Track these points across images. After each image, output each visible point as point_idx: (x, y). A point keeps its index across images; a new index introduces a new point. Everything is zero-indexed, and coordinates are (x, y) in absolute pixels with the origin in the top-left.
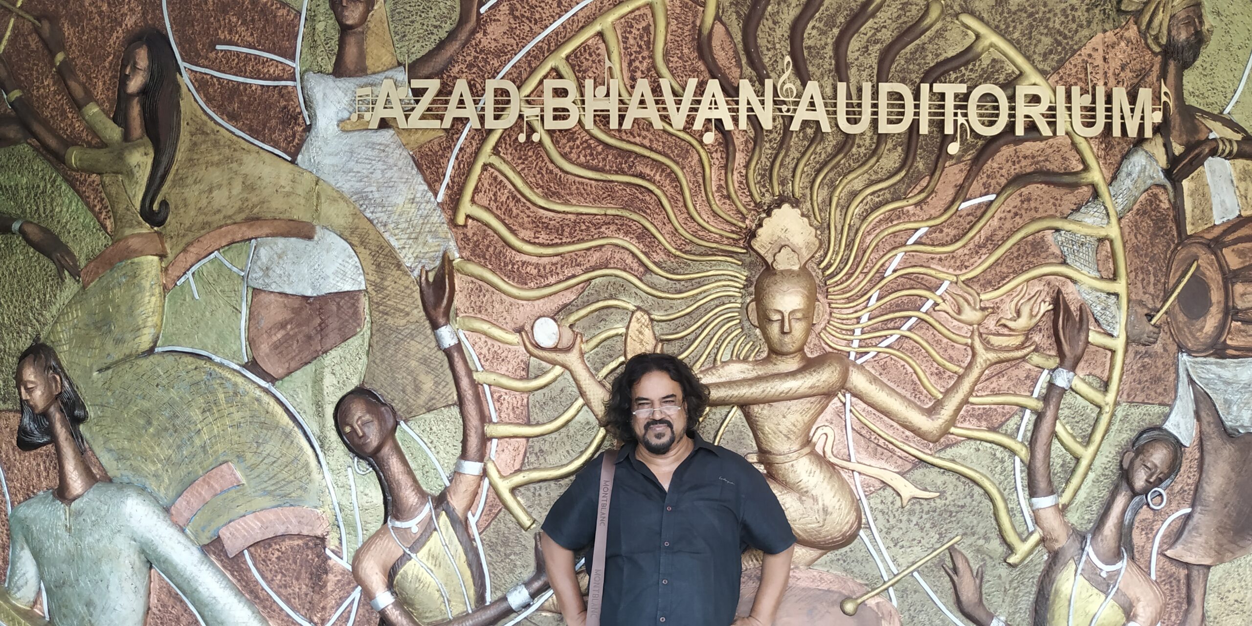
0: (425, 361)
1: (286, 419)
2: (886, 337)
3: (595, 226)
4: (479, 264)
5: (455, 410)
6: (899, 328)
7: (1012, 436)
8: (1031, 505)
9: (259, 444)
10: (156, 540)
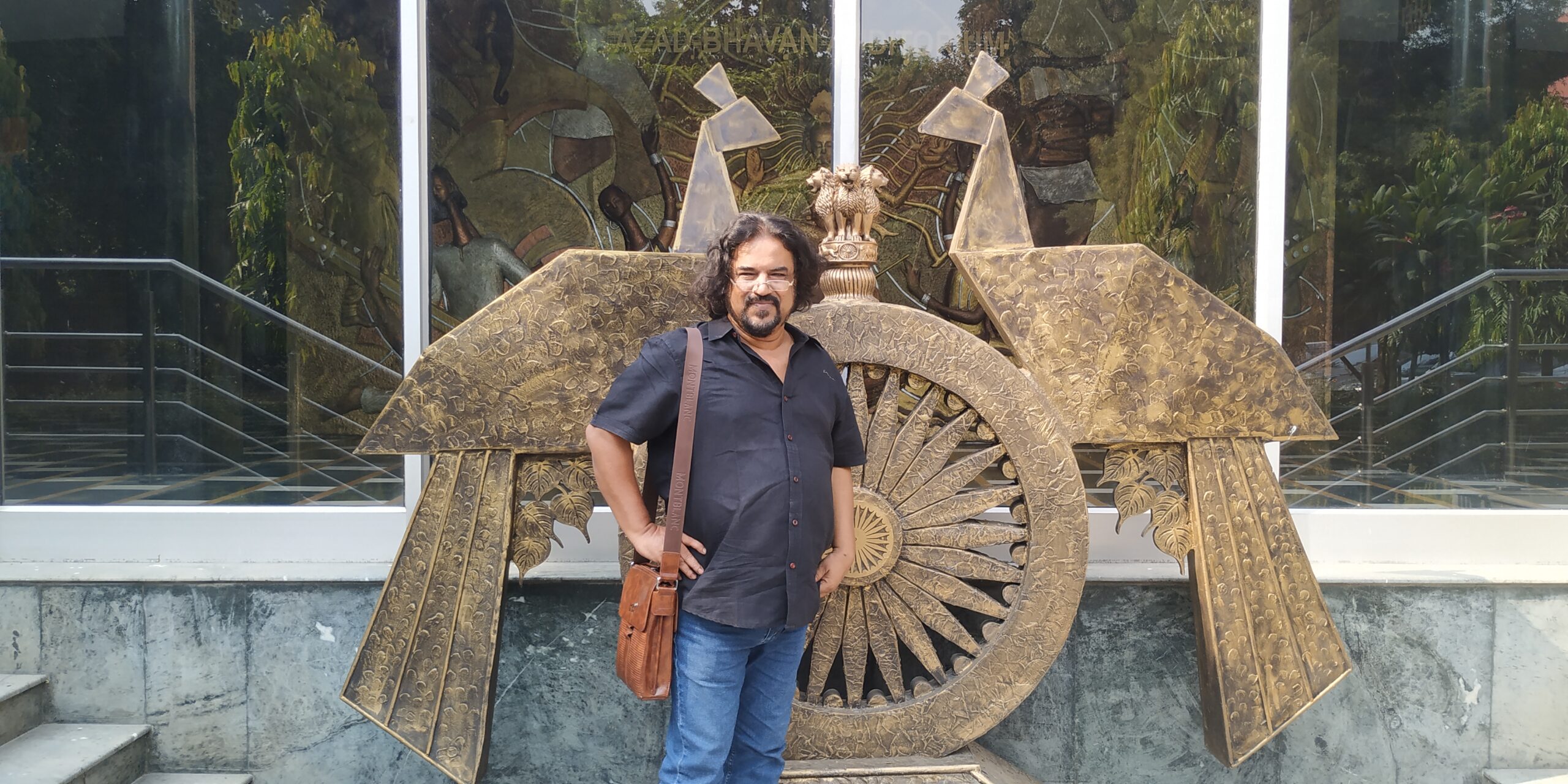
0: (645, 171)
1: (574, 202)
2: (874, 157)
4: (671, 122)
5: (661, 196)
7: (935, 206)
8: (943, 239)
9: (561, 215)
10: (510, 264)
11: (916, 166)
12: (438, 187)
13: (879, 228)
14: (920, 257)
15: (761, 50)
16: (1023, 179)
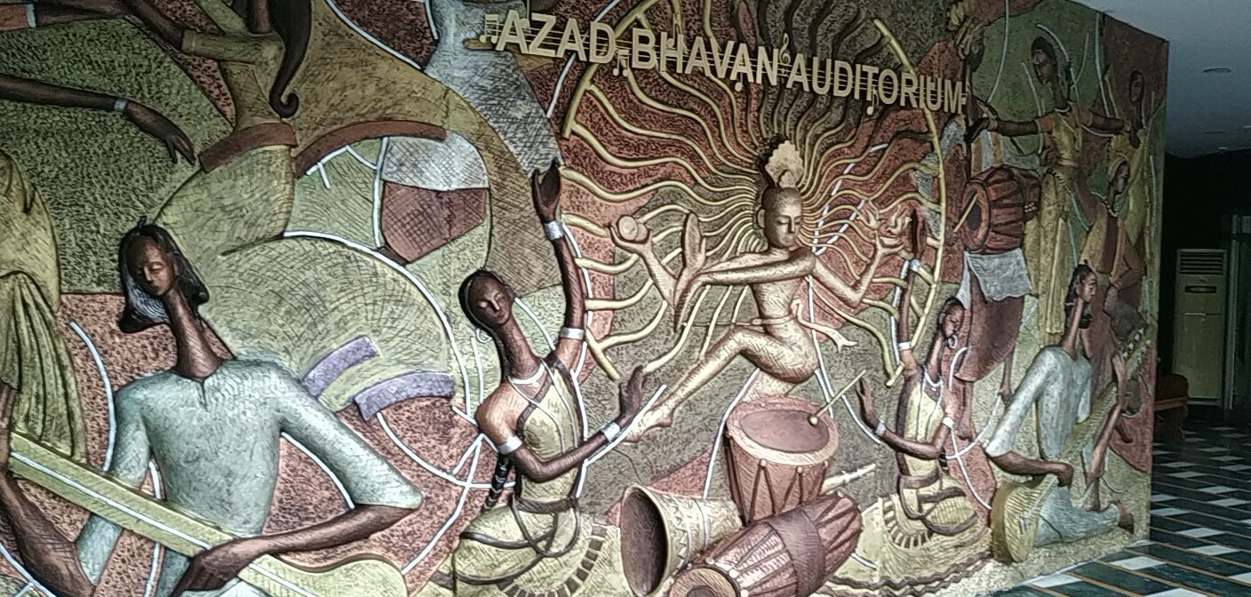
0: (535, 248)
2: (831, 237)
3: (661, 148)
4: (578, 171)
6: (837, 231)
7: (891, 304)
8: (899, 348)
9: (394, 320)
10: (301, 410)
11: (876, 250)
12: (156, 267)
13: (835, 335)
14: (875, 373)
15: (708, 73)
16: (970, 270)
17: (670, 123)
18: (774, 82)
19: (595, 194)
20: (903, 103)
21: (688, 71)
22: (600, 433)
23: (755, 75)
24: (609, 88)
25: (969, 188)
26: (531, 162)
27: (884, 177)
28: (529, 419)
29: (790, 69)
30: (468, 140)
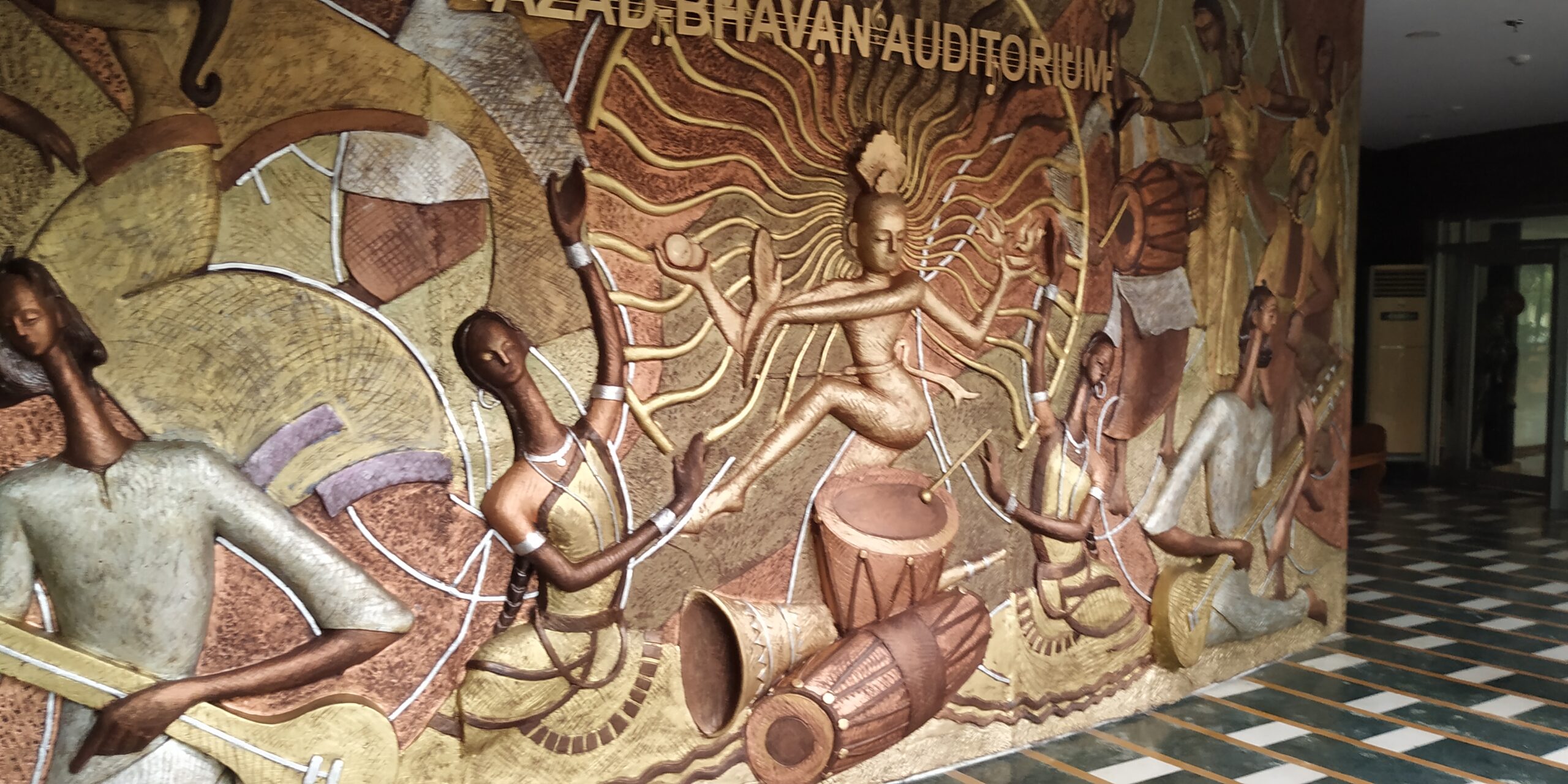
0: (554, 280)
2: (943, 258)
3: (718, 142)
4: (609, 175)
6: (951, 250)
7: (1021, 342)
8: (1032, 400)
9: (366, 381)
10: (242, 506)
11: (1001, 273)
12: (31, 316)
13: (951, 385)
14: (1003, 432)
15: (779, 41)
16: (1120, 295)
17: (730, 108)
18: (865, 52)
19: (633, 205)
20: (1032, 80)
21: (753, 38)
22: (650, 523)
23: (840, 43)
24: (648, 62)
25: (1118, 191)
26: (544, 164)
27: (1009, 177)
28: (555, 507)
29: (886, 34)
30: (460, 135)
